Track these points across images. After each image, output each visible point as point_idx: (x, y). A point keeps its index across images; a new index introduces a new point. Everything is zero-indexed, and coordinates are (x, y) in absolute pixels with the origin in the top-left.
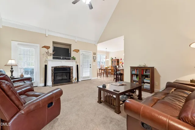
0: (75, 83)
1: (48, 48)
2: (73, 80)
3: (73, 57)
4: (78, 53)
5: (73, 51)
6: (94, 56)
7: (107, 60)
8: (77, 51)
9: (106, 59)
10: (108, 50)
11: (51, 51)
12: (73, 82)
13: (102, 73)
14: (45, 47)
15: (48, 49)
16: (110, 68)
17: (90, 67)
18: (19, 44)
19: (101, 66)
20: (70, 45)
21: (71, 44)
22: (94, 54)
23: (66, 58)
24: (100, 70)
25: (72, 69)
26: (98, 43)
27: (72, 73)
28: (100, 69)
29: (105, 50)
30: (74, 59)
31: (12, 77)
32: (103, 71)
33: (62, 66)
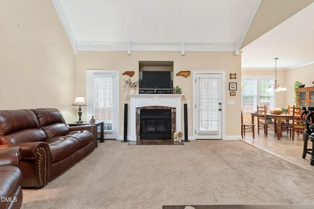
0: (178, 143)
1: (131, 74)
2: (175, 136)
3: (177, 87)
4: (189, 77)
5: (177, 75)
6: (233, 81)
7: (279, 89)
8: (186, 74)
9: (276, 87)
10: (281, 64)
11: (136, 79)
12: (175, 140)
13: (261, 127)
14: (126, 73)
15: (131, 76)
16: (291, 114)
17: (220, 110)
18: (95, 74)
19: (258, 108)
20: (171, 64)
21: (173, 62)
22: (233, 76)
23: (166, 90)
24: (256, 118)
25: (175, 113)
26: (241, 48)
27: (175, 122)
28: (253, 115)
29: (271, 64)
30: (179, 91)
31: (80, 121)
32: (263, 121)
33: (155, 107)
